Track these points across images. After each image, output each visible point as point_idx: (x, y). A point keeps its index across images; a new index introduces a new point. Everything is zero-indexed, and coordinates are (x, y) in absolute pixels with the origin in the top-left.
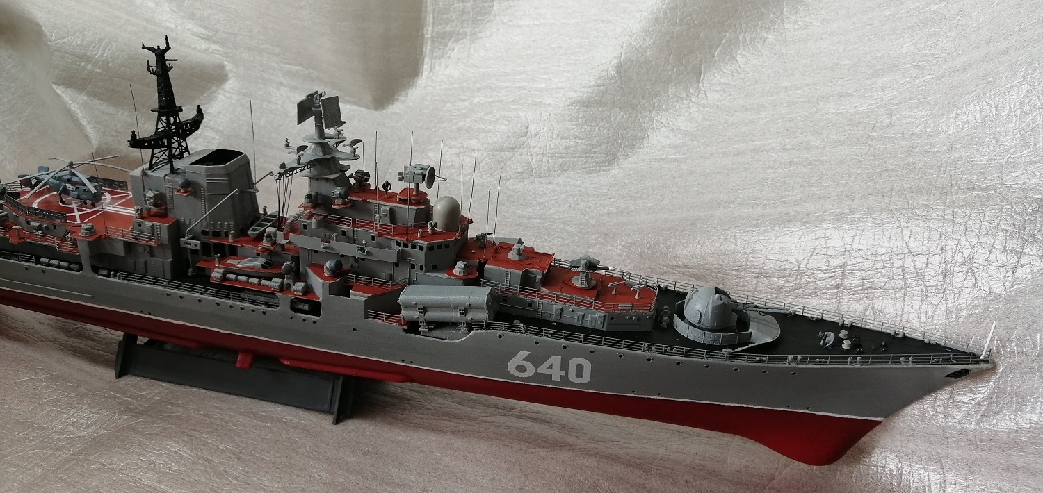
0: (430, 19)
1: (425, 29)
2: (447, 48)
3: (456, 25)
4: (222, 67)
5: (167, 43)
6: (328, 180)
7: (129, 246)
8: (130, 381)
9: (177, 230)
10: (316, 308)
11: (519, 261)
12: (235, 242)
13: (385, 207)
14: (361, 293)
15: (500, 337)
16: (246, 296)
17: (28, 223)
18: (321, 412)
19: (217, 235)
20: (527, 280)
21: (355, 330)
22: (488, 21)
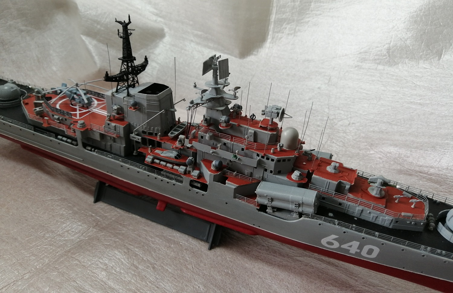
0: (274, 11)
1: (271, 16)
2: (282, 27)
3: (289, 15)
4: (163, 30)
5: (129, 19)
6: (217, 110)
7: (102, 136)
8: (101, 205)
9: (129, 129)
10: (204, 187)
11: (335, 173)
12: (161, 139)
13: (251, 130)
14: (233, 184)
15: (320, 224)
16: (164, 173)
17: (53, 116)
18: (202, 240)
19: (150, 134)
20: (340, 189)
21: (226, 203)
22: (307, 14)
